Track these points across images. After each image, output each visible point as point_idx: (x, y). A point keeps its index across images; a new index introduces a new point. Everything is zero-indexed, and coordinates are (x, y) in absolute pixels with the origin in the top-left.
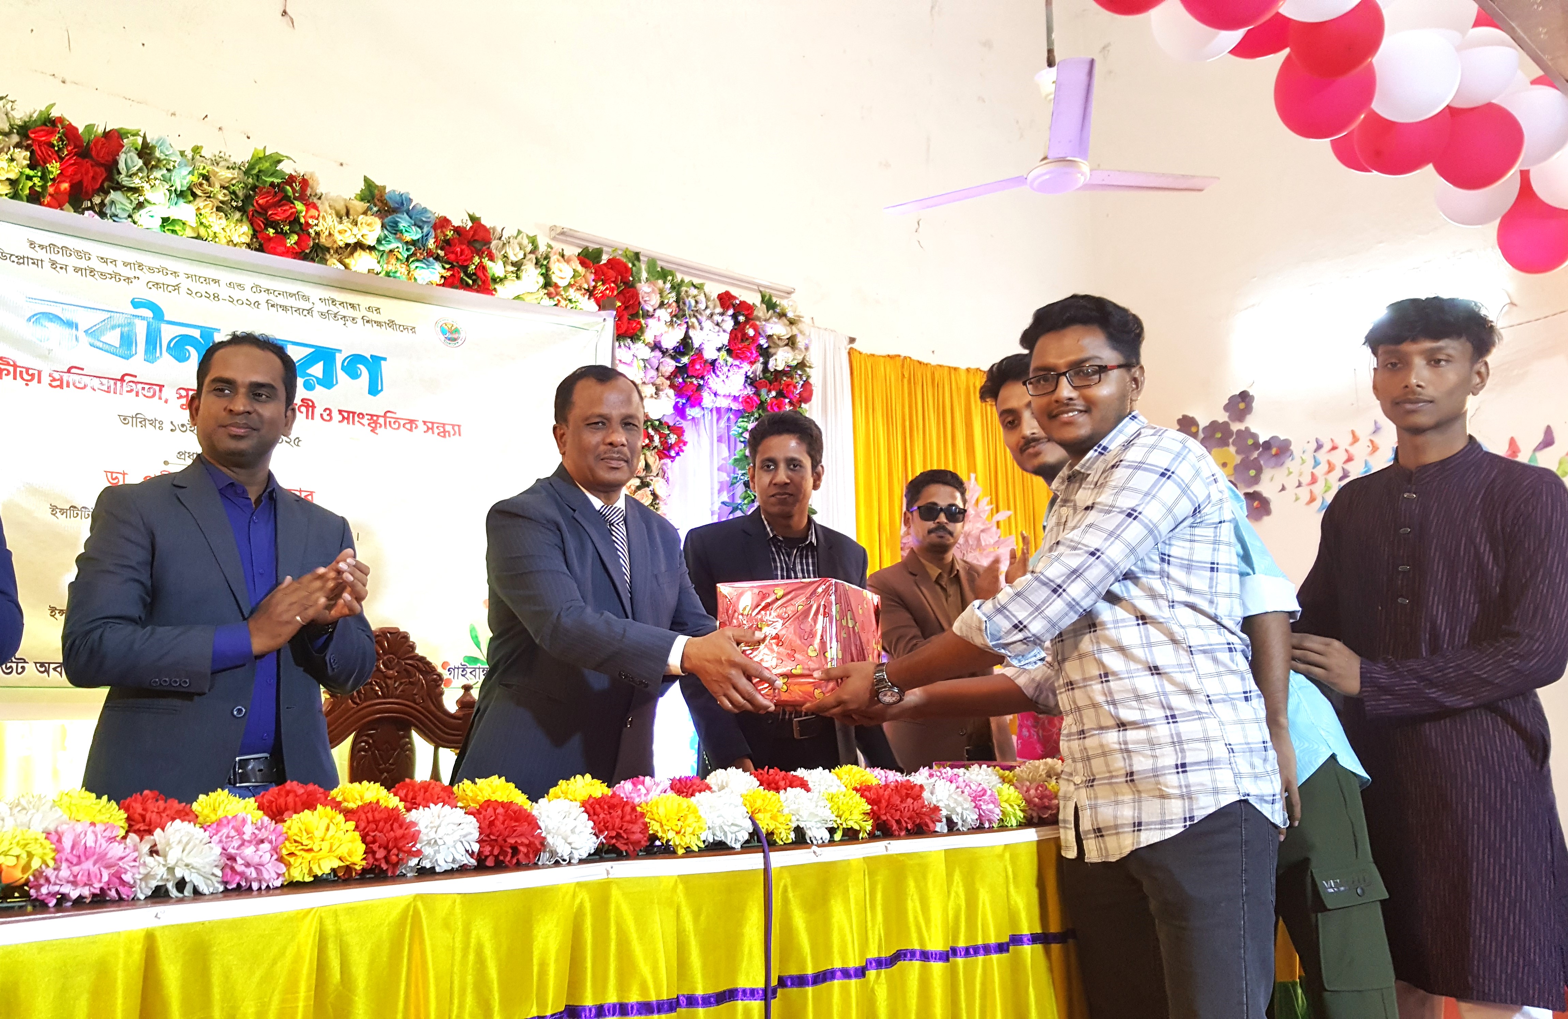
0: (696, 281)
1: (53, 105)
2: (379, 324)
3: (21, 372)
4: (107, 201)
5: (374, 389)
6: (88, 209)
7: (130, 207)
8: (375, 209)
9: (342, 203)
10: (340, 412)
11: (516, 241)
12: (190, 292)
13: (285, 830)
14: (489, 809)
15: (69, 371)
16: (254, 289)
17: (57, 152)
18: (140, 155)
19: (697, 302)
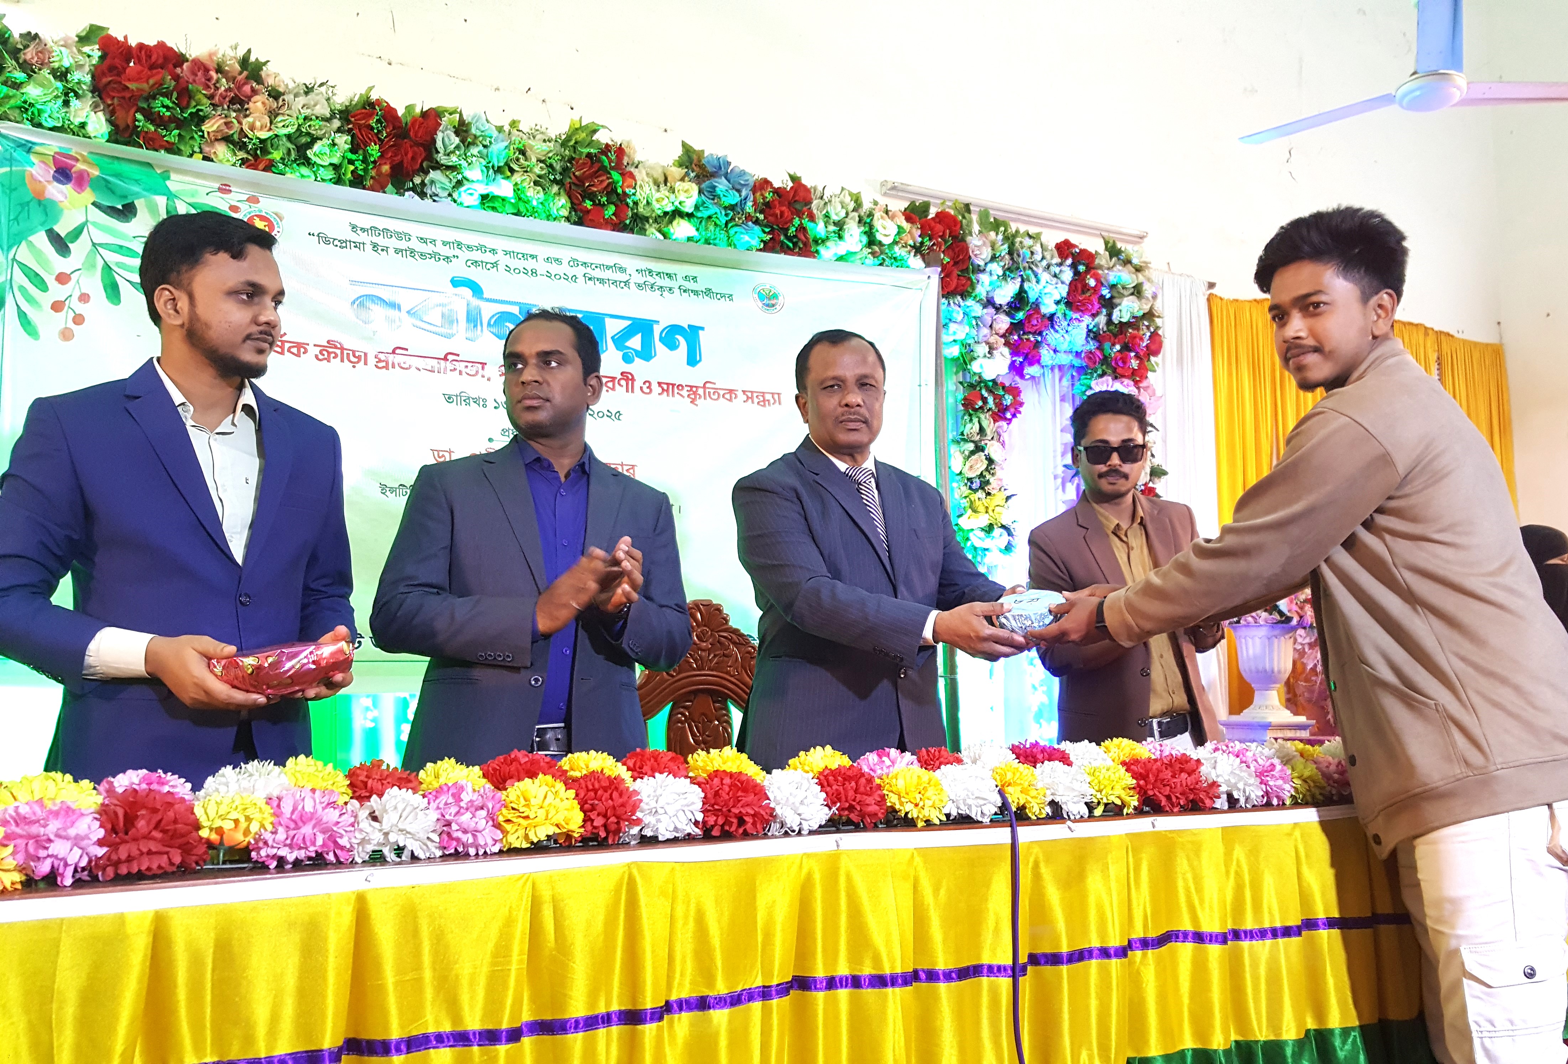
0: (1033, 230)
1: (371, 89)
2: (696, 293)
3: (348, 354)
4: (426, 181)
5: (693, 360)
6: (409, 189)
7: (449, 186)
8: (692, 175)
9: (660, 171)
10: (660, 384)
11: (837, 200)
12: (508, 269)
13: (504, 797)
14: (716, 779)
15: (394, 352)
16: (571, 264)
17: (377, 134)
18: (457, 133)
19: (1032, 253)
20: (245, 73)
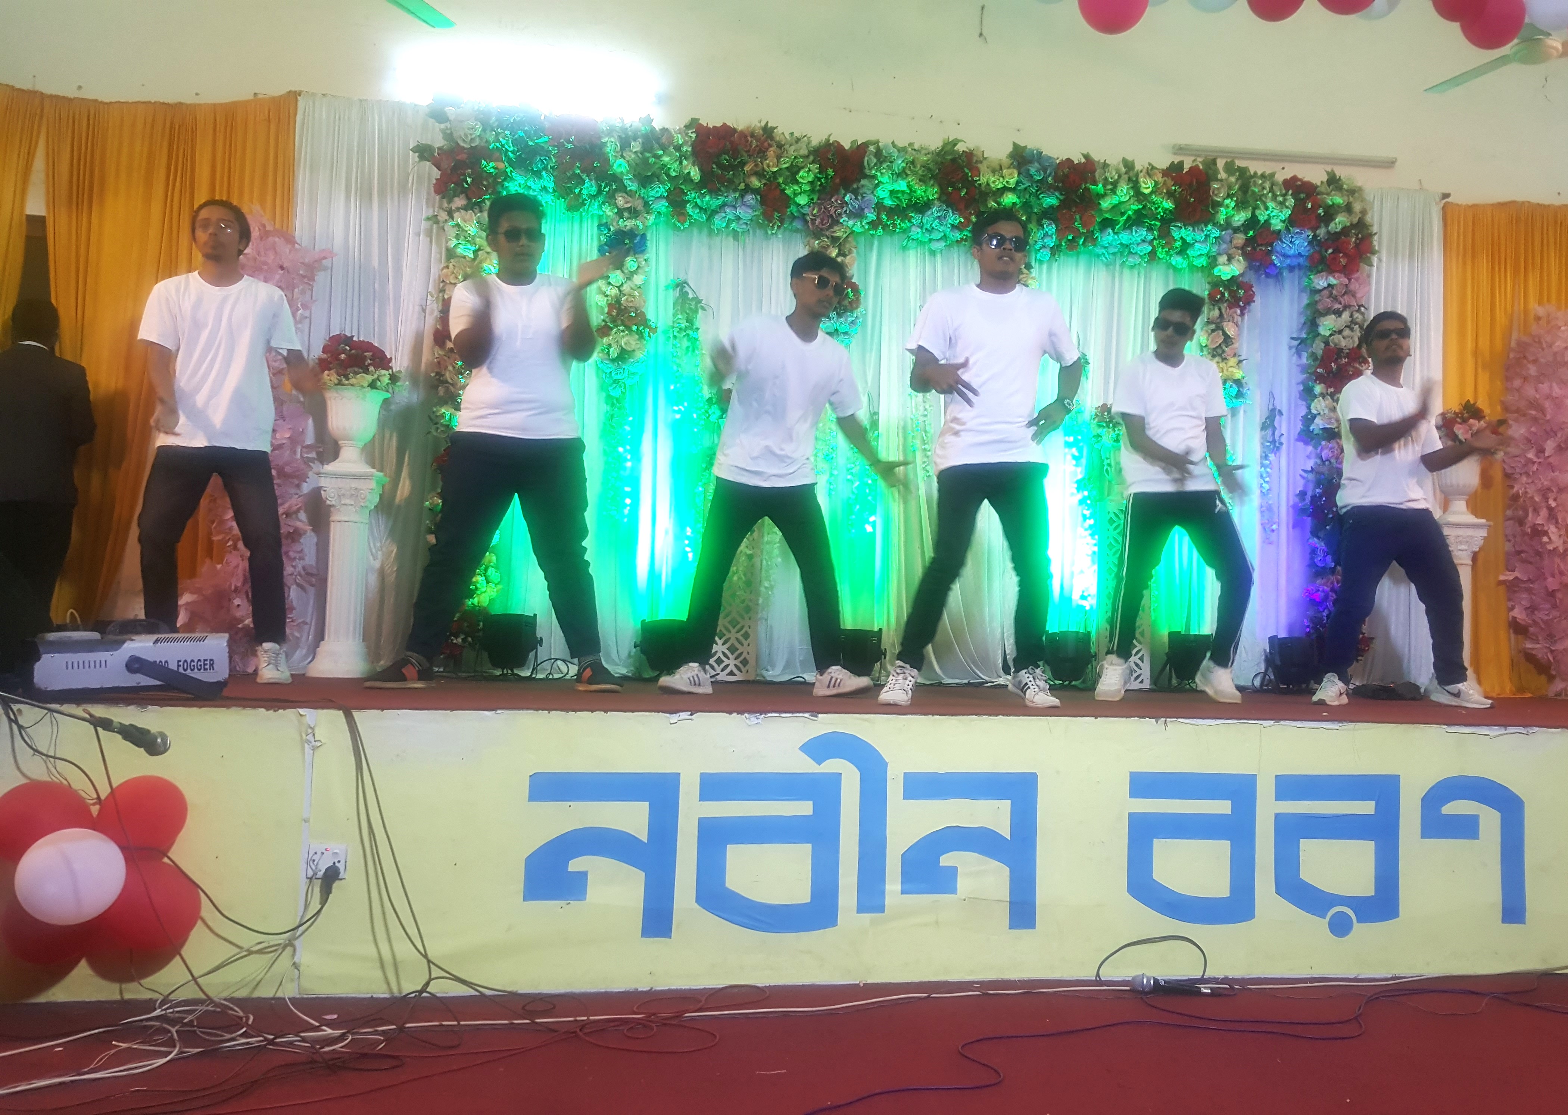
0: (1267, 171)
1: (829, 136)
4: (859, 186)
6: (849, 191)
7: (871, 187)
8: (1016, 164)
9: (998, 162)
11: (1114, 168)
17: (833, 162)
18: (876, 156)
20: (765, 136)
